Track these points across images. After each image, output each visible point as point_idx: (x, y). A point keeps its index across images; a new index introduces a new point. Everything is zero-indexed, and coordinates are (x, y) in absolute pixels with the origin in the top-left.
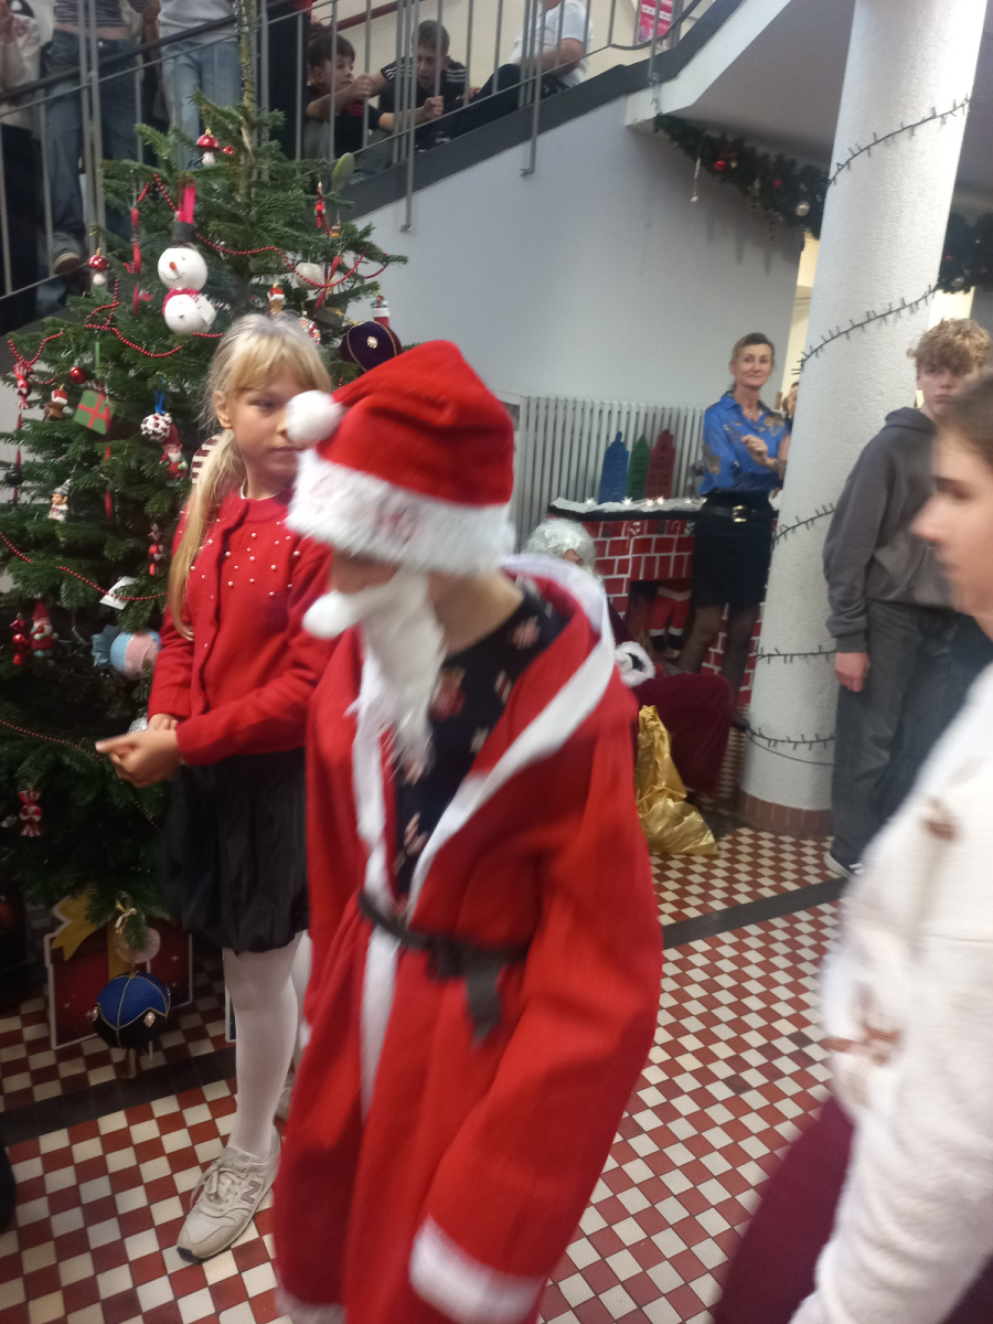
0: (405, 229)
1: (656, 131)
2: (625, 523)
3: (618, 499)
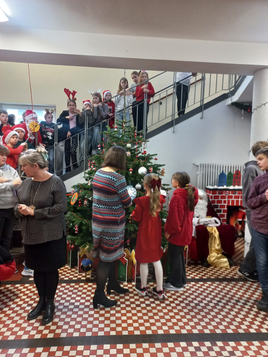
0: (173, 132)
1: (232, 106)
2: (224, 191)
3: (223, 186)
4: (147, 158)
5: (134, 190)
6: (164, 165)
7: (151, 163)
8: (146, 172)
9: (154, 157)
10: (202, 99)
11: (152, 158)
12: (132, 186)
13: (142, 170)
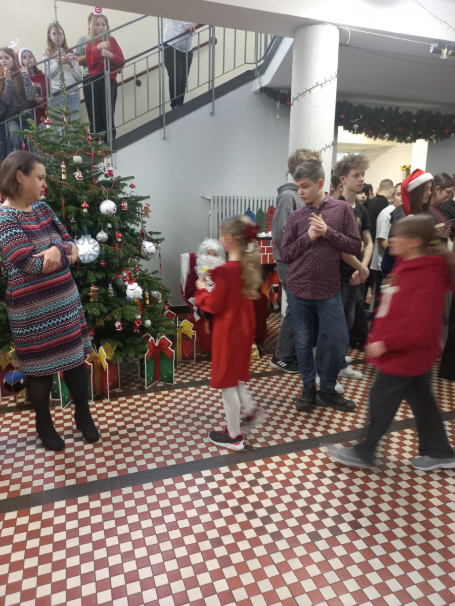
0: (164, 138)
1: (261, 93)
4: (114, 185)
5: (94, 242)
6: (148, 197)
7: (124, 193)
8: (114, 210)
9: (129, 183)
10: (211, 79)
11: (125, 185)
12: (90, 236)
13: (107, 206)
